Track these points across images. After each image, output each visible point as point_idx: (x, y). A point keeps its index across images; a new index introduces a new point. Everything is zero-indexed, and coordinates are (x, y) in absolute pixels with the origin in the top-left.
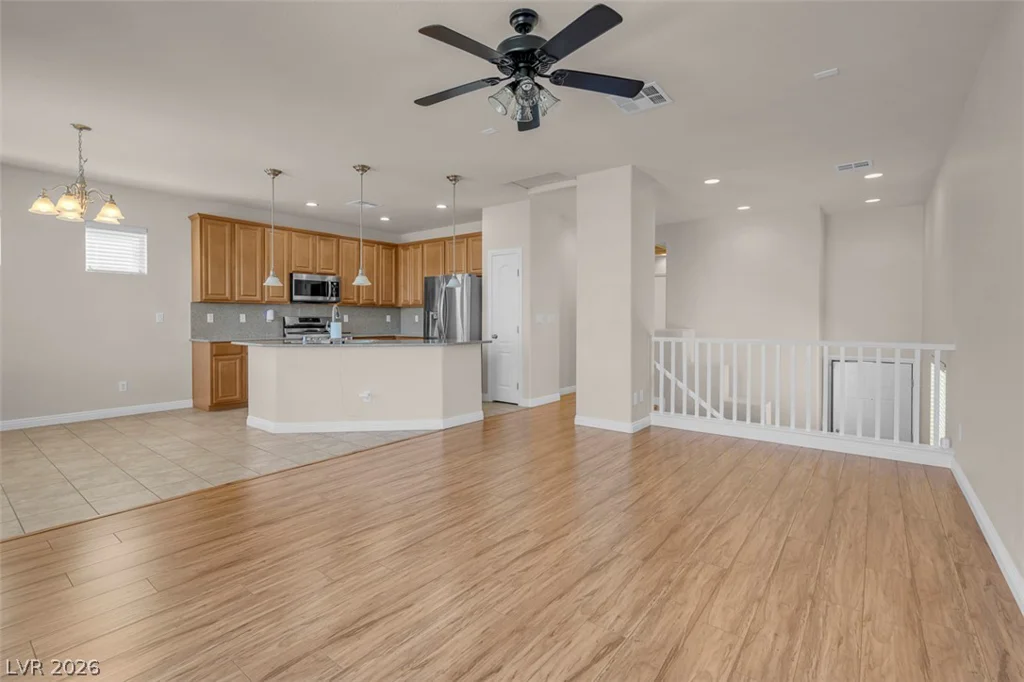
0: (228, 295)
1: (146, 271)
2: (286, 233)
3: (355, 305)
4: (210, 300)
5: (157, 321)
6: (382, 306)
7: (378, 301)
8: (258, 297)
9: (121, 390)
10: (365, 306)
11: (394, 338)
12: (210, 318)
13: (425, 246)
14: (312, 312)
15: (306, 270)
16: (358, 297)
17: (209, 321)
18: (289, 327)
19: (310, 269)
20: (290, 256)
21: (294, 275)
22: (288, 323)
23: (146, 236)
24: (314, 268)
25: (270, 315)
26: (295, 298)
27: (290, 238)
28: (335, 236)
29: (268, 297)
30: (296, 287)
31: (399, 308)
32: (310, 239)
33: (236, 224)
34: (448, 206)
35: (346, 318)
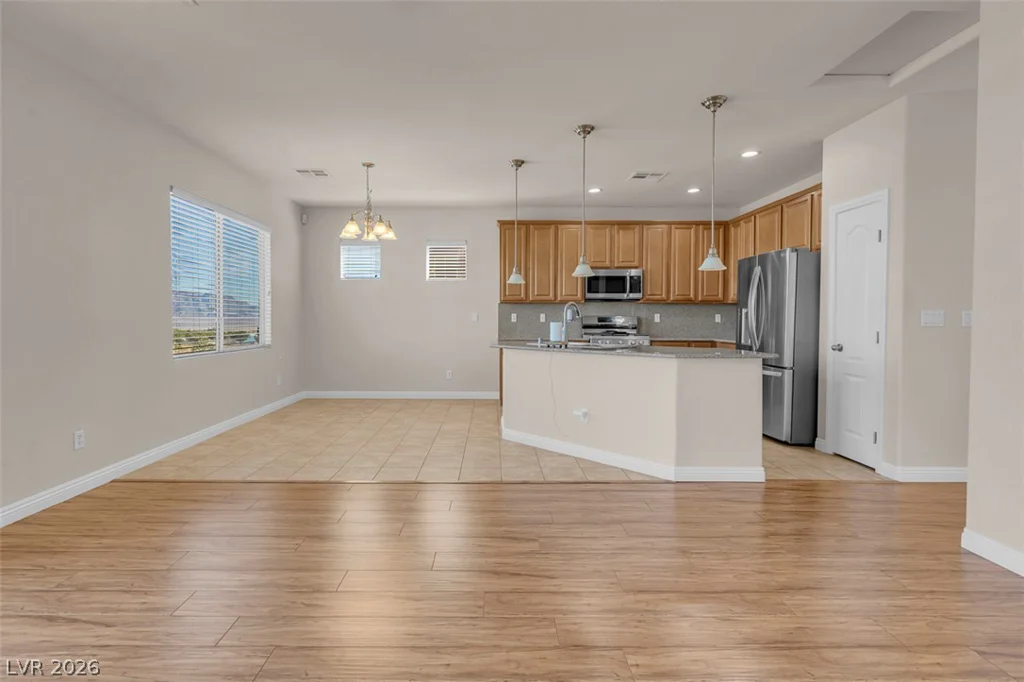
2: (581, 227)
3: (663, 302)
4: (508, 301)
5: (473, 320)
8: (551, 296)
9: (448, 377)
10: (676, 303)
11: (713, 344)
12: (514, 318)
13: (759, 217)
15: (603, 264)
16: (668, 292)
18: (588, 327)
19: (608, 263)
24: (612, 261)
25: (569, 314)
26: (590, 296)
28: (638, 223)
29: (561, 295)
30: (588, 284)
32: (607, 230)
33: (531, 227)
34: (760, 153)
35: (657, 318)
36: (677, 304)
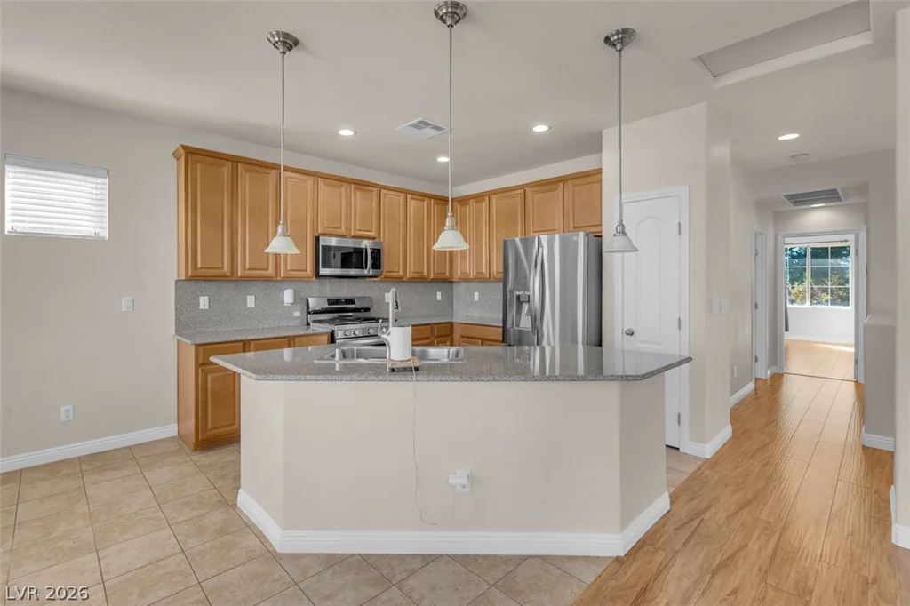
0: (226, 269)
1: (105, 234)
2: (310, 181)
3: (399, 280)
4: (197, 277)
5: (123, 310)
6: (435, 280)
7: (429, 273)
8: (271, 272)
9: (63, 418)
10: (412, 280)
12: (204, 303)
13: (494, 199)
14: (344, 290)
15: (339, 232)
16: (405, 269)
17: (201, 307)
18: (316, 312)
19: (343, 231)
20: (316, 210)
21: (321, 238)
22: (312, 306)
23: (106, 181)
24: (347, 229)
25: (288, 296)
26: (323, 271)
27: (316, 188)
28: (375, 186)
29: (284, 270)
30: (323, 256)
31: (452, 282)
32: (343, 189)
33: (239, 165)
34: (550, 128)
35: (389, 298)
36: (413, 282)
